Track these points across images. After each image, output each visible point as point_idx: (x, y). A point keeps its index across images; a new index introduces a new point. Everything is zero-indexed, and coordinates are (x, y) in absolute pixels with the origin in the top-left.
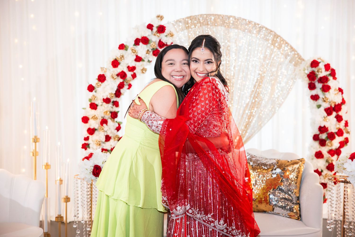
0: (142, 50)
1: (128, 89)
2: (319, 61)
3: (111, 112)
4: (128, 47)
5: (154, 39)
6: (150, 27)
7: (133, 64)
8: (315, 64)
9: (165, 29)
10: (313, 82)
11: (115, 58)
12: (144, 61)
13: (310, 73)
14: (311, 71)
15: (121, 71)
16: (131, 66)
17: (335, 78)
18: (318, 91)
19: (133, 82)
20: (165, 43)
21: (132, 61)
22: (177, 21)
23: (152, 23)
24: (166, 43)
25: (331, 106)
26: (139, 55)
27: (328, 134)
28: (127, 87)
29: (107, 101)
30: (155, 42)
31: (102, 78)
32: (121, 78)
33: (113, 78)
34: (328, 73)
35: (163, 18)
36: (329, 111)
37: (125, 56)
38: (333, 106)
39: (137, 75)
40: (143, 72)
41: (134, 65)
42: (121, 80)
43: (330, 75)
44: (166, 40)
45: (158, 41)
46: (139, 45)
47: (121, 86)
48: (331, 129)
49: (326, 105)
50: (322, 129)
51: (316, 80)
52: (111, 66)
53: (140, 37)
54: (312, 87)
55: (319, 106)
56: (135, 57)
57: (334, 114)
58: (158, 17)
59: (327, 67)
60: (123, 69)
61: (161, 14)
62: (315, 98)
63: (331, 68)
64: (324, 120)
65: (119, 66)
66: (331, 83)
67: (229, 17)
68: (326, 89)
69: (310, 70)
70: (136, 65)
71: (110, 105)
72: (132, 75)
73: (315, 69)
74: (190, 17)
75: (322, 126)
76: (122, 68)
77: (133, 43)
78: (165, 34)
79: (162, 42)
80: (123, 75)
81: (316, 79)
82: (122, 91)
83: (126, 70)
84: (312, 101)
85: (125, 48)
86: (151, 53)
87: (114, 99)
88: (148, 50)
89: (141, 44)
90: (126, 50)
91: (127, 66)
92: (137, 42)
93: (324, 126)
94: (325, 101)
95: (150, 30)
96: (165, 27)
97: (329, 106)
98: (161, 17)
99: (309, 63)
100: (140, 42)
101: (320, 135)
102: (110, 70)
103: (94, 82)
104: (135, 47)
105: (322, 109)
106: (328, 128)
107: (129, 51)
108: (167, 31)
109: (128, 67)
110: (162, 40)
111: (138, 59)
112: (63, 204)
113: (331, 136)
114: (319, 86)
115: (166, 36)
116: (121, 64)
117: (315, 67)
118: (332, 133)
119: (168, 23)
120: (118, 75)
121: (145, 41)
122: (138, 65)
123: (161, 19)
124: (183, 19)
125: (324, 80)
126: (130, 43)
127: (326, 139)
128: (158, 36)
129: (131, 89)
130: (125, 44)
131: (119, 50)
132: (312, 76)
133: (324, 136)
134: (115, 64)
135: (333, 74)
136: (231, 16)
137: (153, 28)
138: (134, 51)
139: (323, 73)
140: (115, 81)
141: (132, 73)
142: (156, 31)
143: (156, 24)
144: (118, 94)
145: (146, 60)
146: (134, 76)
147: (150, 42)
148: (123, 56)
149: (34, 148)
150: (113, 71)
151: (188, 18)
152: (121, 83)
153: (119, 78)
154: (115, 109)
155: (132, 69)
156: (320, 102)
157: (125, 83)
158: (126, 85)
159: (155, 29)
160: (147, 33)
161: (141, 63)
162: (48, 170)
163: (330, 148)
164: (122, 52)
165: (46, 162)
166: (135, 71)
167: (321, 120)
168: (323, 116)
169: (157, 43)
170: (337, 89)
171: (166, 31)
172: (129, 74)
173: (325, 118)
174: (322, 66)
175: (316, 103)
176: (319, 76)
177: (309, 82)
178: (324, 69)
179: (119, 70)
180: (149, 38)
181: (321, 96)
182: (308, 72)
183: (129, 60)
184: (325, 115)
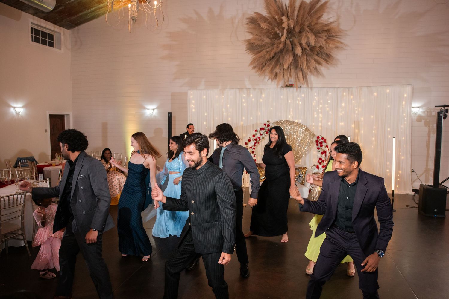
0: (262, 132)
3: (252, 151)
5: (266, 128)
6: (265, 125)
7: (259, 136)
8: (318, 137)
9: (270, 124)
11: (254, 134)
17: (325, 142)
18: (319, 146)
19: (259, 142)
23: (265, 123)
26: (261, 133)
29: (251, 148)
31: (249, 141)
34: (323, 140)
36: (322, 153)
38: (324, 151)
40: (263, 139)
42: (256, 141)
43: (324, 141)
47: (255, 143)
48: (323, 159)
49: (322, 151)
50: (320, 159)
54: (317, 145)
55: (319, 151)
56: (260, 134)
57: (324, 154)
58: (267, 121)
59: (323, 138)
62: (318, 148)
66: (324, 144)
68: (322, 146)
69: (317, 139)
71: (252, 149)
73: (318, 139)
76: (256, 137)
77: (259, 129)
80: (256, 140)
82: (256, 144)
83: (257, 138)
84: (317, 150)
86: (265, 133)
87: (253, 147)
92: (261, 129)
98: (268, 121)
99: (316, 137)
102: (252, 138)
103: (247, 142)
105: (320, 152)
107: (258, 132)
109: (258, 137)
113: (323, 161)
114: (319, 144)
120: (255, 139)
121: (263, 129)
122: (261, 137)
125: (321, 143)
126: (258, 129)
128: (268, 127)
132: (317, 141)
133: (321, 161)
134: (254, 136)
135: (325, 141)
138: (260, 132)
139: (321, 140)
140: (254, 141)
143: (267, 123)
144: (255, 145)
145: (264, 135)
146: (260, 140)
148: (256, 134)
154: (254, 150)
155: (259, 138)
156: (320, 150)
159: (266, 125)
160: (264, 127)
161: (262, 136)
164: (256, 132)
167: (320, 156)
169: (267, 130)
172: (258, 139)
173: (321, 155)
174: (320, 138)
175: (319, 150)
176: (320, 141)
177: (317, 143)
178: (321, 139)
179: (255, 138)
180: (265, 128)
181: (320, 148)
182: (316, 140)
183: (258, 135)
184: (321, 154)
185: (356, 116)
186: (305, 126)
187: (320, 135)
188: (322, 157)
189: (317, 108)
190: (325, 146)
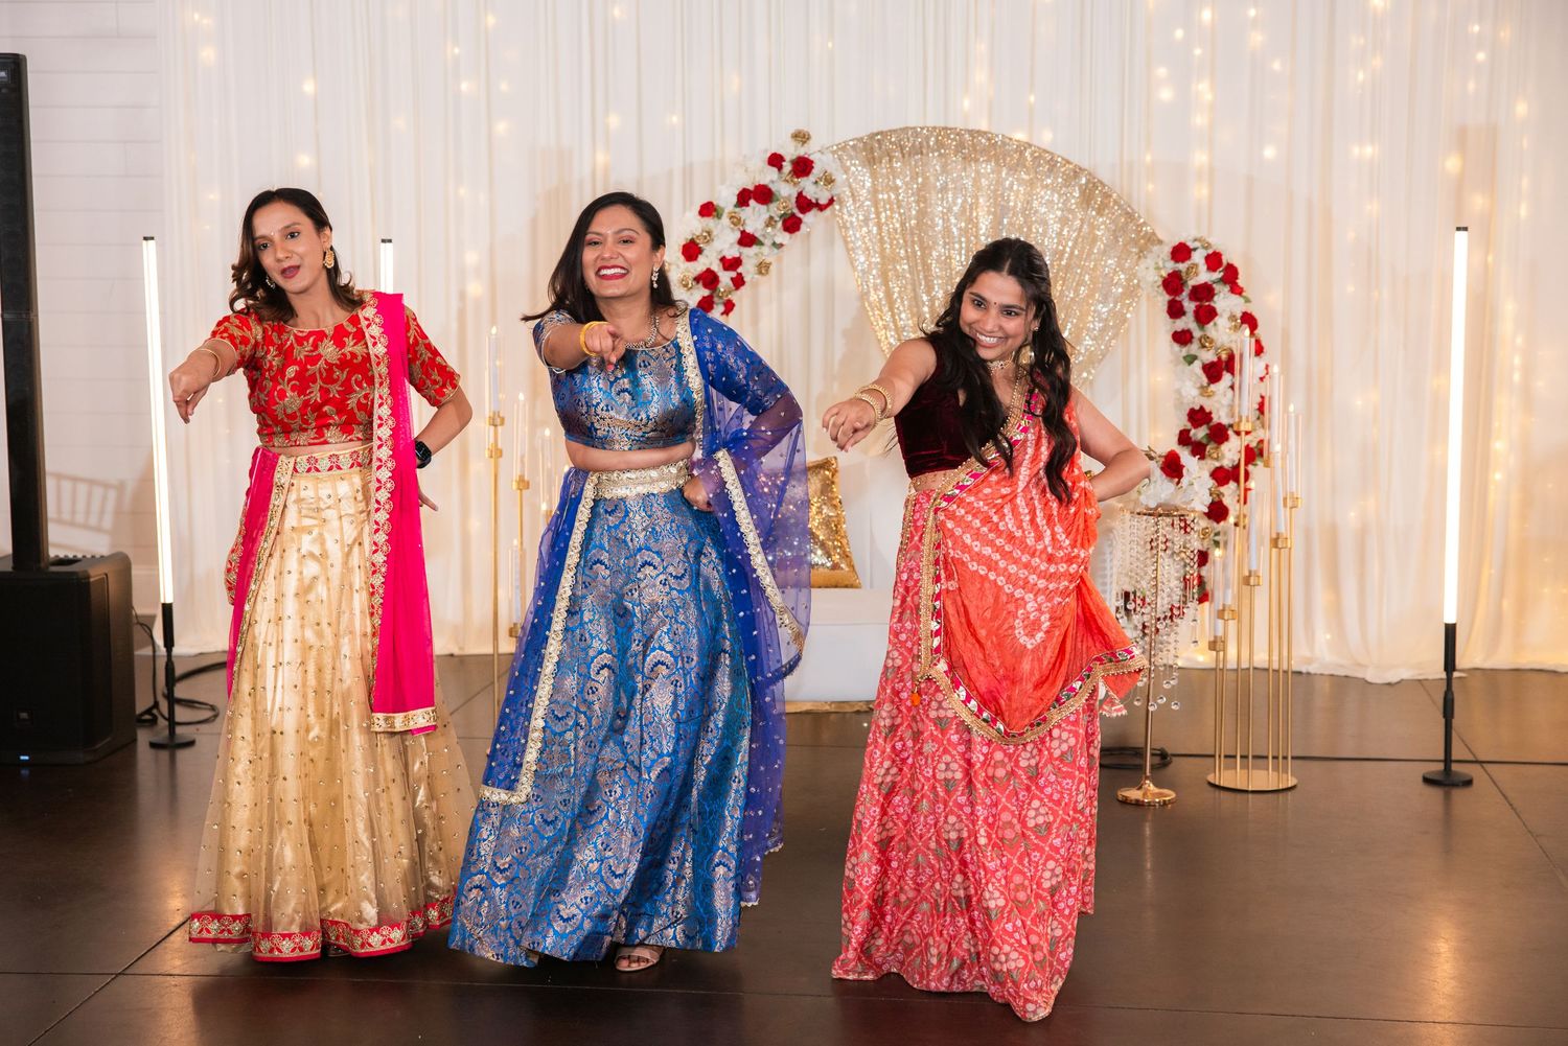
0: (755, 217)
1: (722, 314)
2: (1191, 245)
4: (723, 210)
5: (786, 190)
6: (776, 160)
7: (733, 252)
8: (1181, 252)
9: (813, 167)
10: (1178, 298)
11: (690, 238)
12: (761, 244)
13: (1169, 275)
14: (1171, 271)
15: (705, 269)
16: (729, 257)
17: (1236, 290)
18: (1187, 322)
19: (735, 297)
20: (814, 201)
21: (732, 244)
22: (846, 144)
23: (779, 152)
24: (817, 200)
25: (1219, 358)
26: (749, 230)
27: (1210, 429)
28: (721, 308)
30: (788, 198)
32: (706, 286)
33: (686, 286)
34: (1218, 275)
35: (808, 139)
36: (1214, 372)
37: (715, 233)
38: (1224, 356)
39: (747, 279)
40: (760, 273)
41: (737, 255)
42: (706, 293)
43: (1223, 281)
44: (815, 193)
45: (795, 195)
46: (748, 205)
48: (1219, 417)
49: (1209, 356)
50: (1198, 416)
51: (1185, 294)
52: (682, 258)
53: (751, 188)
54: (1175, 311)
55: (1190, 359)
56: (738, 235)
57: (1227, 378)
58: (796, 135)
59: (1214, 261)
60: (711, 264)
61: (805, 128)
62: (1182, 338)
63: (1225, 262)
64: (1202, 395)
65: (701, 258)
66: (1224, 302)
67: (974, 135)
68: (1206, 315)
69: (1171, 266)
70: (741, 254)
72: (732, 279)
73: (1182, 267)
74: (879, 133)
75: (1197, 408)
76: (708, 260)
77: (735, 200)
78: (812, 178)
79: (806, 198)
80: (708, 279)
81: (1182, 291)
83: (716, 267)
84: (1176, 347)
85: (715, 214)
86: (780, 224)
88: (771, 218)
89: (752, 202)
90: (719, 217)
91: (719, 257)
92: (743, 198)
93: (1202, 408)
94: (1204, 346)
95: (775, 170)
96: (812, 162)
97: (1215, 359)
98: (801, 137)
99: (1167, 250)
100: (750, 198)
101: (1193, 432)
102: (678, 266)
104: (737, 210)
105: (1197, 366)
106: (1210, 413)
107: (725, 220)
108: (816, 172)
109: (723, 260)
110: (804, 194)
111: (747, 240)
113: (1219, 434)
114: (1190, 306)
115: (816, 183)
116: (705, 252)
117: (1183, 261)
118: (1220, 424)
119: (821, 151)
120: (697, 279)
121: (763, 195)
122: (750, 255)
123: (804, 143)
124: (860, 139)
125: (1204, 293)
126: (726, 199)
127: (1204, 441)
128: (795, 184)
129: (731, 314)
130: (715, 203)
131: (699, 217)
132: (1173, 283)
133: (1200, 434)
134: (691, 251)
135: (1231, 276)
136: (979, 132)
137: (784, 164)
138: (736, 221)
139: (1204, 276)
140: (692, 294)
141: (733, 274)
142: (790, 172)
143: (790, 152)
145: (768, 242)
146: (739, 282)
147: (775, 198)
148: (709, 233)
149: (492, 440)
150: (687, 270)
151: (871, 136)
152: (704, 297)
153: (700, 285)
155: (731, 264)
156: (1194, 348)
157: (716, 299)
158: (717, 304)
159: (787, 167)
160: (769, 177)
161: (755, 249)
162: (524, 492)
163: (1217, 464)
164: (709, 222)
165: (519, 473)
166: (740, 270)
167: (1195, 392)
168: (1199, 385)
169: (794, 200)
170: (1239, 315)
171: (814, 171)
172: (725, 278)
173: (1203, 390)
174: (1198, 257)
175: (1184, 351)
176: (1192, 283)
177: (1167, 298)
178: (1203, 267)
179: (699, 266)
180: (773, 188)
181: (1197, 333)
182: (1164, 274)
183: (724, 242)
184: (1205, 380)
185: (1471, 86)
186: (1077, 172)
187: (1194, 233)
188: (1208, 405)
189: (1179, 34)
190: (1232, 318)
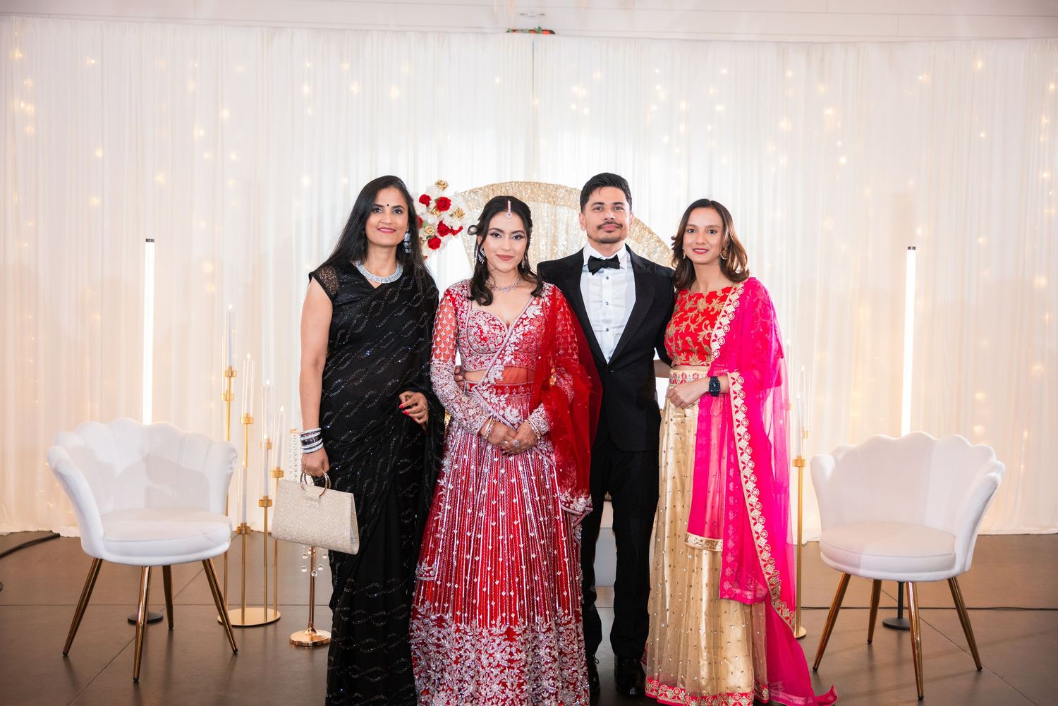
5: (431, 220)
6: (425, 199)
9: (450, 205)
20: (450, 228)
22: (470, 191)
23: (427, 194)
24: (452, 227)
30: (433, 225)
35: (447, 186)
44: (451, 222)
45: (438, 223)
58: (438, 184)
61: (444, 179)
67: (557, 188)
74: (492, 185)
78: (450, 211)
79: (444, 225)
86: (427, 243)
95: (425, 206)
96: (450, 201)
98: (442, 185)
108: (453, 208)
110: (443, 222)
112: (273, 482)
115: (452, 215)
119: (456, 195)
123: (444, 188)
124: (481, 189)
128: (438, 216)
136: (561, 187)
137: (430, 202)
142: (435, 207)
143: (435, 195)
147: (424, 225)
149: (227, 386)
151: (488, 187)
159: (433, 204)
162: (249, 425)
165: (246, 412)
169: (436, 227)
171: (451, 207)
180: (424, 218)
